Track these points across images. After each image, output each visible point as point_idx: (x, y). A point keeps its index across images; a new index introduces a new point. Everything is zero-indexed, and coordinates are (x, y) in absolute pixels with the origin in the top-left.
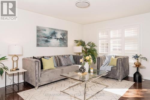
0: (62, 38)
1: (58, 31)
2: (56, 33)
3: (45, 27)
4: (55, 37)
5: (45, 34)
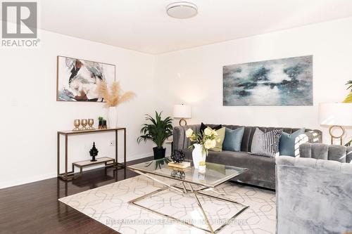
0: (289, 82)
1: (274, 66)
2: (268, 71)
3: (239, 64)
4: (266, 82)
5: (238, 79)
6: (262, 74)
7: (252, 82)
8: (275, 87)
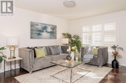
0: (52, 32)
2: (47, 27)
3: (38, 23)
4: (46, 31)
5: (37, 28)
6: (45, 28)
7: (42, 30)
8: (49, 33)
